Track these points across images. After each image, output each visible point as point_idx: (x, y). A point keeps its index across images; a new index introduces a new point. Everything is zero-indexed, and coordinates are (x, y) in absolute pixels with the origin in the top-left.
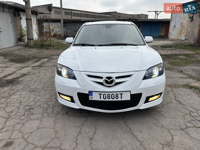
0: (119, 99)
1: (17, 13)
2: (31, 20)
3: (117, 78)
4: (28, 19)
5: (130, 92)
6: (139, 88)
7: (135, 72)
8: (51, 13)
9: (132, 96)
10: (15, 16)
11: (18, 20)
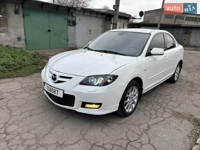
0: (56, 95)
1: (108, 19)
2: (117, 24)
3: (61, 77)
4: (114, 24)
5: (63, 91)
6: (72, 90)
7: (75, 76)
8: (141, 18)
9: (65, 95)
10: (106, 21)
11: (108, 24)
